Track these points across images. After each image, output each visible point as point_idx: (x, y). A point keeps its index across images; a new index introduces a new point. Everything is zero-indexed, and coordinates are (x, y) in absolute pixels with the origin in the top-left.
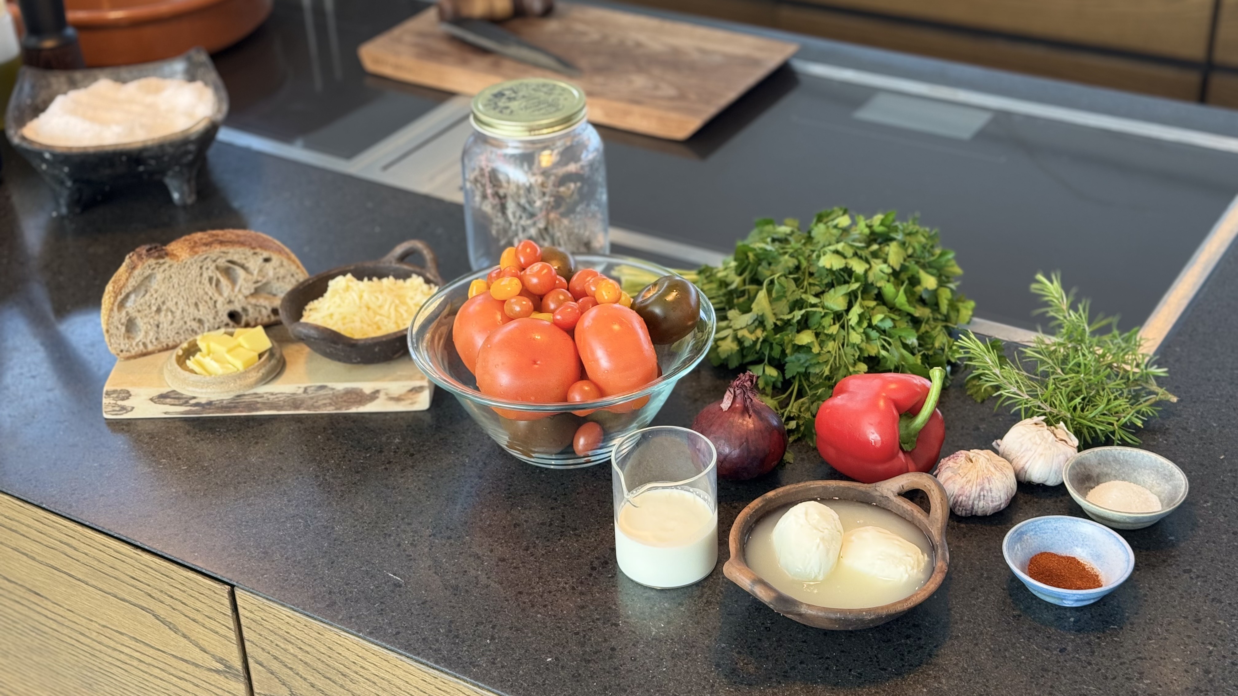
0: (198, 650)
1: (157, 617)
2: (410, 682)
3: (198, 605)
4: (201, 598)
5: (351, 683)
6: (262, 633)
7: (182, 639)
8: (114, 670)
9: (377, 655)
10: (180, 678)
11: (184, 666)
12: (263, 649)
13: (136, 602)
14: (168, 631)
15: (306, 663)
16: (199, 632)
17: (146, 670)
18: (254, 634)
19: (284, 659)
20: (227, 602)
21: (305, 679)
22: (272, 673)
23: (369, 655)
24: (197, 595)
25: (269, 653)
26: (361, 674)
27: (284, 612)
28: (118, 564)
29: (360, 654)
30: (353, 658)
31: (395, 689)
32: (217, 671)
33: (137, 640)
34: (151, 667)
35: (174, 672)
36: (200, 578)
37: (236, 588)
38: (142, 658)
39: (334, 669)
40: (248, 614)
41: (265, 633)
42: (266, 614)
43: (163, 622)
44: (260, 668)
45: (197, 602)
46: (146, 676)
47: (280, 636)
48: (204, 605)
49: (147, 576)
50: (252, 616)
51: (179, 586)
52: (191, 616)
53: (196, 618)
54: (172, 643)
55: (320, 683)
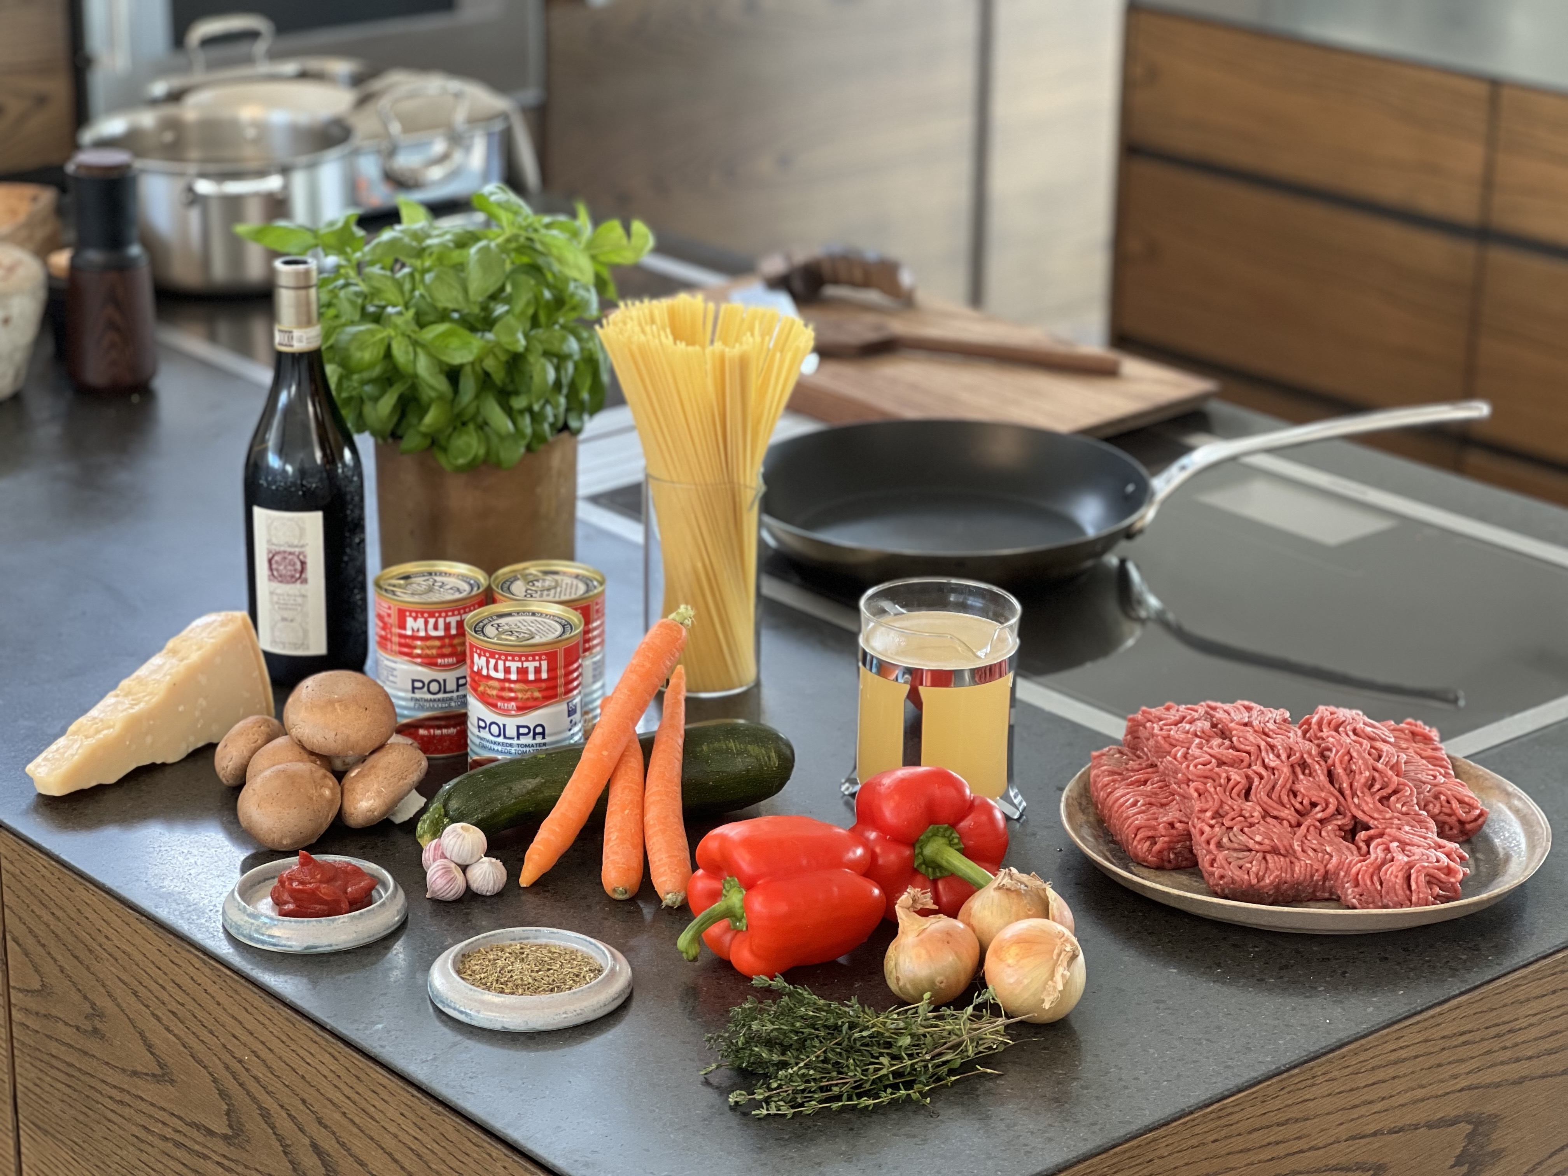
2: (148, 955)
5: (95, 963)
6: (19, 894)
9: (119, 917)
12: (20, 919)
15: (57, 936)
18: (12, 895)
19: (39, 933)
21: (55, 960)
22: (27, 955)
25: (25, 924)
26: (105, 947)
27: (40, 860)
29: (106, 918)
30: (100, 924)
31: (135, 967)
39: (82, 942)
40: (9, 867)
41: (23, 894)
42: (25, 865)
44: (17, 948)
47: (36, 897)
50: (13, 870)
55: (68, 964)
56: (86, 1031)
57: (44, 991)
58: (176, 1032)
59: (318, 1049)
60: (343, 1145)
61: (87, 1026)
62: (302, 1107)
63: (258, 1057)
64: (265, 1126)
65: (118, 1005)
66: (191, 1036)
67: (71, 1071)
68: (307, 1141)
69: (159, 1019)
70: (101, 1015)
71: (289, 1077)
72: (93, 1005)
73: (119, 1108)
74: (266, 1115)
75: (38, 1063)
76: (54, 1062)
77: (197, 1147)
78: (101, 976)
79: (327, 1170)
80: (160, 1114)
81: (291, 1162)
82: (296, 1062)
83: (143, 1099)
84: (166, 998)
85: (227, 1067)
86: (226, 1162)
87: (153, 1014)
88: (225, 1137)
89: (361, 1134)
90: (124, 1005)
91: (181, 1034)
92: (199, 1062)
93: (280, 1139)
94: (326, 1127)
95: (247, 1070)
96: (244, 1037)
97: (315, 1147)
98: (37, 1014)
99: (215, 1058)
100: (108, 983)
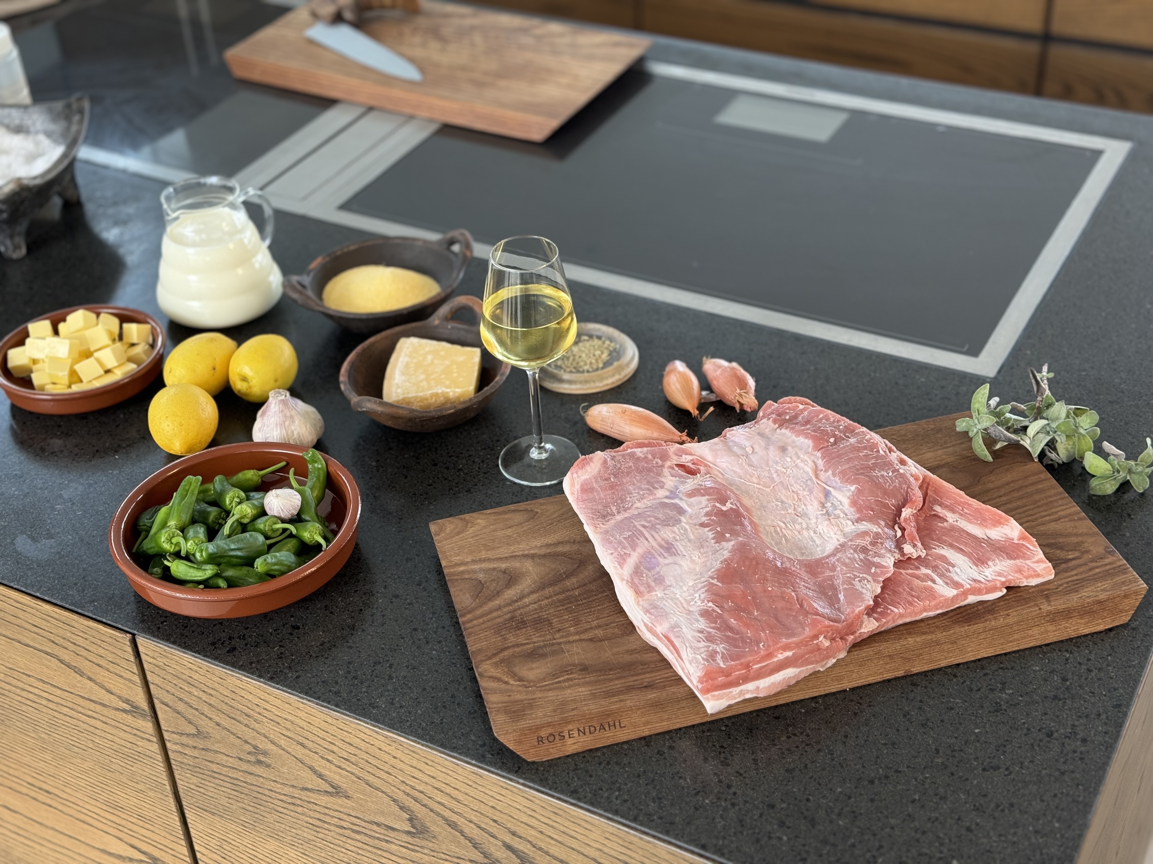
0: (104, 691)
1: (61, 661)
2: (312, 723)
3: (101, 651)
4: (104, 645)
5: (255, 723)
6: (165, 677)
7: (88, 681)
8: (24, 708)
9: (279, 699)
10: (89, 716)
11: (92, 706)
12: (168, 691)
13: (40, 648)
14: (75, 674)
15: (210, 704)
16: (104, 676)
17: (55, 708)
18: (158, 678)
19: (189, 701)
20: (129, 649)
21: (210, 719)
22: (178, 713)
23: (271, 699)
24: (99, 642)
25: (174, 695)
26: (265, 715)
27: (186, 659)
28: (20, 613)
29: (262, 698)
30: (256, 701)
31: (298, 729)
32: (124, 711)
33: (44, 682)
34: (60, 707)
35: (83, 711)
36: (101, 627)
37: (136, 636)
38: (51, 697)
39: (238, 710)
40: (151, 660)
41: (169, 677)
42: (168, 660)
43: (68, 666)
44: (166, 708)
45: (100, 649)
46: (56, 714)
47: (184, 680)
48: (107, 652)
49: (49, 625)
50: (155, 661)
51: (81, 634)
52: (95, 661)
53: (100, 663)
54: (79, 685)
55: (225, 722)
56: (249, 761)
57: (199, 734)
58: (348, 769)
59: (510, 793)
60: (540, 849)
61: (252, 759)
62: (492, 823)
63: (442, 791)
64: (452, 831)
65: (283, 749)
66: (367, 774)
67: (235, 782)
68: (500, 843)
69: (328, 760)
70: (265, 753)
71: (475, 805)
72: (255, 747)
73: (292, 807)
74: (453, 825)
75: (200, 776)
76: (216, 775)
77: (377, 835)
78: (263, 731)
79: (521, 860)
80: (336, 814)
81: (481, 853)
82: (485, 798)
83: (316, 804)
84: (335, 749)
85: (408, 795)
86: (410, 846)
87: (322, 758)
88: (408, 833)
89: (560, 845)
90: (290, 750)
91: (356, 772)
92: (377, 789)
93: (470, 840)
94: (520, 837)
95: (430, 798)
96: (426, 779)
97: (509, 847)
98: (195, 747)
99: (393, 788)
100: (272, 736)
